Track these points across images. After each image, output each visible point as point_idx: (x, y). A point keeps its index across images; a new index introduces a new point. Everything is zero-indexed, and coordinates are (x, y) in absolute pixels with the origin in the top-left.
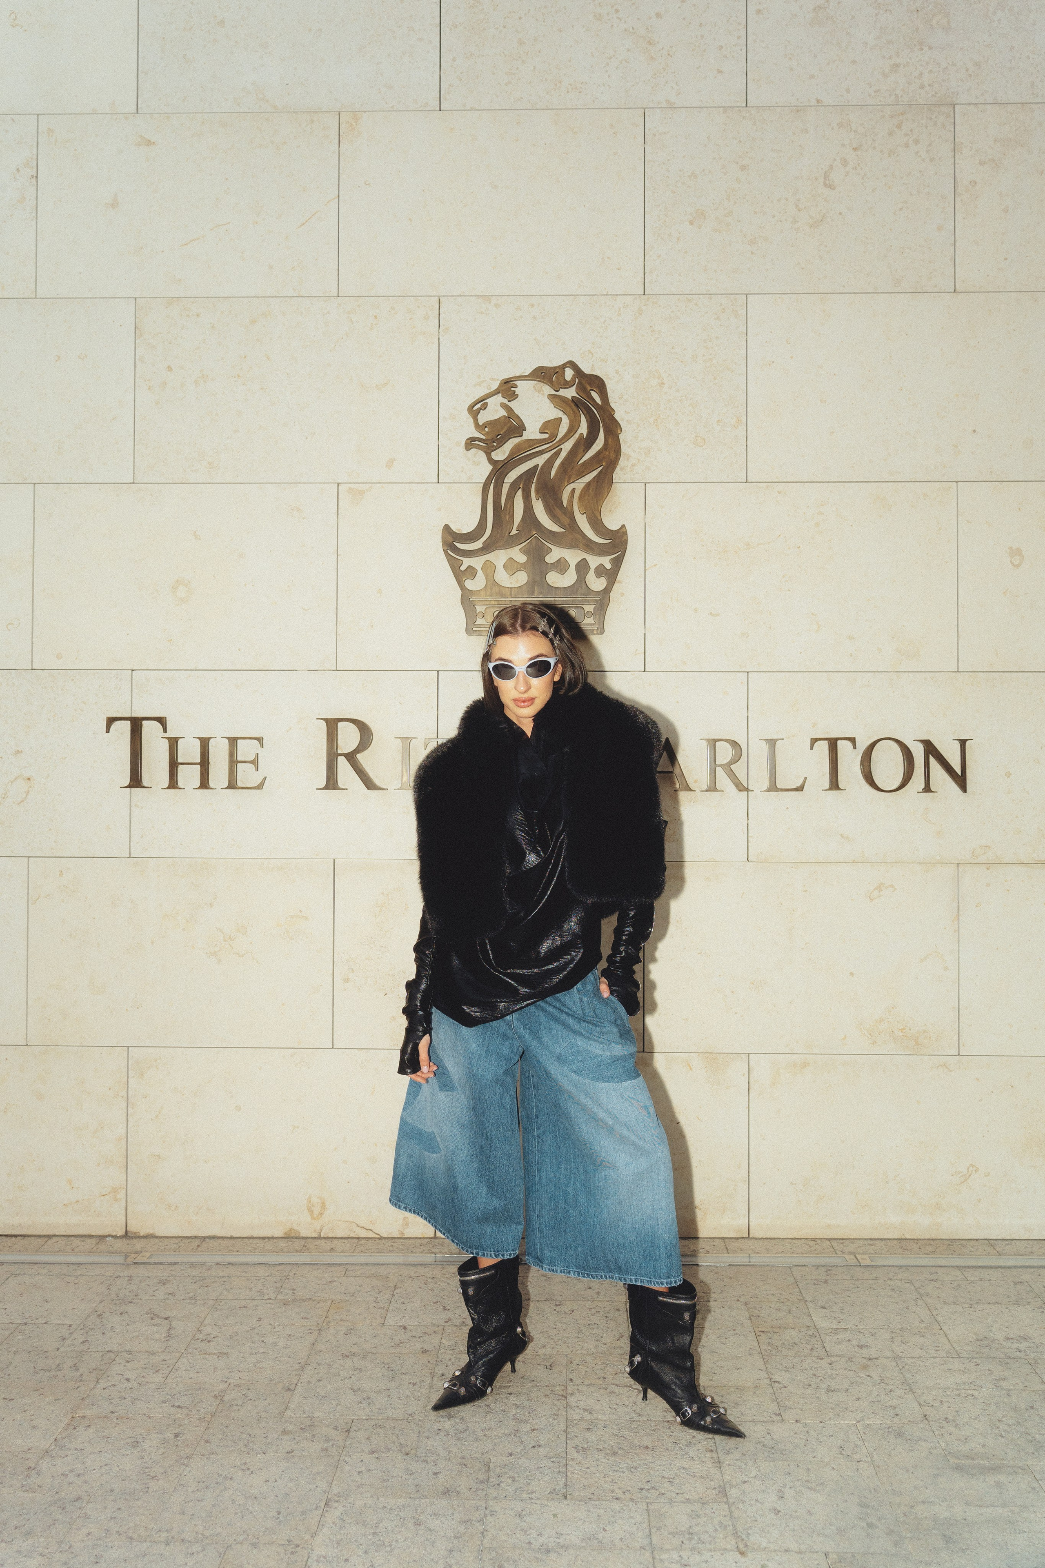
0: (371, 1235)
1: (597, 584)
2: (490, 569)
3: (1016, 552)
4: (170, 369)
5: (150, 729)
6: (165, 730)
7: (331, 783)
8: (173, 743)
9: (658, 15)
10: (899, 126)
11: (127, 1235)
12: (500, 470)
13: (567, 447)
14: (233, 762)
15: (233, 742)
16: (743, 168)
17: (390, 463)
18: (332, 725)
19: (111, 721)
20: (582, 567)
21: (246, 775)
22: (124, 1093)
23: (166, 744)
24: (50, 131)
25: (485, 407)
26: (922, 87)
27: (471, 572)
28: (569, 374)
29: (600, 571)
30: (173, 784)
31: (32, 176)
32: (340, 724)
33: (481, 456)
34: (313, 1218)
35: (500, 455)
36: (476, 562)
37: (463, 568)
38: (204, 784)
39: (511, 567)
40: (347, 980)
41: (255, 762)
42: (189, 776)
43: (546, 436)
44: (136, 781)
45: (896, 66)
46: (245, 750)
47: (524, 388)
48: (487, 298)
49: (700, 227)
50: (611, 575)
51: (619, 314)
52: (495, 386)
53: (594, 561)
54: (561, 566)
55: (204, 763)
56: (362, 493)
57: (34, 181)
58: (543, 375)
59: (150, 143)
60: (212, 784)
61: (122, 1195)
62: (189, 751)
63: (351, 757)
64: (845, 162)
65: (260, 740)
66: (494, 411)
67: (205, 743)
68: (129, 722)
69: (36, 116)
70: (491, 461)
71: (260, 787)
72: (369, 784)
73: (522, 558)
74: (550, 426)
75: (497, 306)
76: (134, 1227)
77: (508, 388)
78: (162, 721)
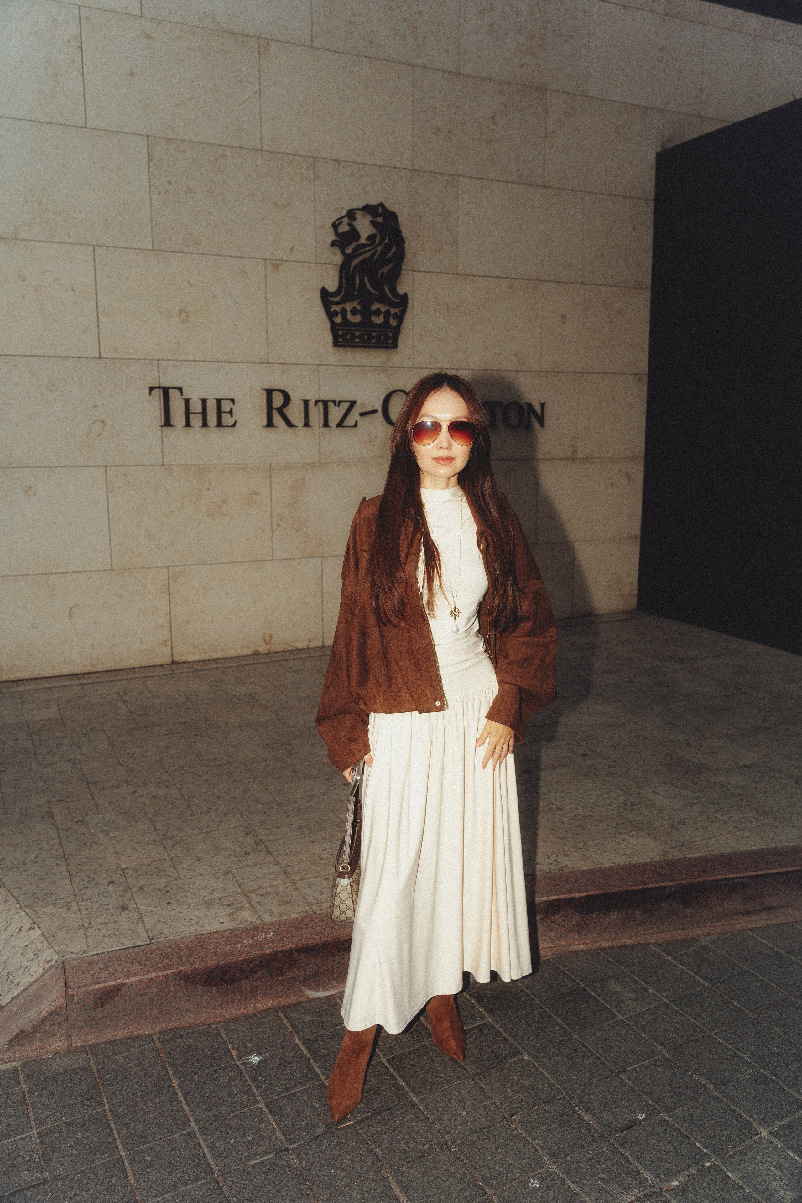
0: (294, 649)
1: (394, 323)
2: (344, 312)
3: (564, 316)
4: (170, 182)
5: (173, 394)
6: (182, 394)
7: (270, 424)
8: (187, 401)
9: (419, 13)
10: (524, 97)
11: (173, 663)
12: (347, 259)
13: (379, 249)
14: (220, 412)
15: (219, 401)
16: (458, 107)
17: (292, 250)
18: (269, 393)
19: (152, 389)
20: (387, 314)
21: (227, 419)
22: (167, 591)
23: (183, 402)
24: (88, 19)
25: (341, 223)
26: (534, 78)
27: (335, 313)
28: (380, 210)
29: (395, 316)
30: (188, 424)
31: (79, 47)
32: (274, 392)
33: (338, 251)
34: (266, 644)
35: (349, 251)
36: (338, 308)
37: (332, 310)
38: (205, 424)
39: (354, 312)
40: (278, 525)
41: (231, 412)
42: (197, 421)
43: (369, 242)
44: (168, 423)
45: (523, 64)
46: (226, 406)
47: (359, 214)
48: (338, 161)
49: (438, 136)
50: (400, 318)
51: (401, 179)
52: (344, 213)
53: (393, 311)
54: (378, 312)
55: (204, 413)
56: (278, 265)
57: (80, 50)
58: (368, 209)
59: (150, 38)
60: (209, 424)
61: (169, 643)
62: (195, 405)
63: (280, 410)
64: (501, 112)
65: (233, 400)
66: (344, 228)
67: (204, 402)
68: (161, 390)
69: (77, 7)
70: (343, 253)
71: (234, 425)
72: (290, 424)
73: (359, 307)
74: (371, 238)
75: (343, 167)
76: (176, 659)
77: (351, 214)
78: (180, 389)
